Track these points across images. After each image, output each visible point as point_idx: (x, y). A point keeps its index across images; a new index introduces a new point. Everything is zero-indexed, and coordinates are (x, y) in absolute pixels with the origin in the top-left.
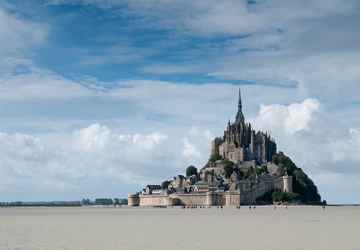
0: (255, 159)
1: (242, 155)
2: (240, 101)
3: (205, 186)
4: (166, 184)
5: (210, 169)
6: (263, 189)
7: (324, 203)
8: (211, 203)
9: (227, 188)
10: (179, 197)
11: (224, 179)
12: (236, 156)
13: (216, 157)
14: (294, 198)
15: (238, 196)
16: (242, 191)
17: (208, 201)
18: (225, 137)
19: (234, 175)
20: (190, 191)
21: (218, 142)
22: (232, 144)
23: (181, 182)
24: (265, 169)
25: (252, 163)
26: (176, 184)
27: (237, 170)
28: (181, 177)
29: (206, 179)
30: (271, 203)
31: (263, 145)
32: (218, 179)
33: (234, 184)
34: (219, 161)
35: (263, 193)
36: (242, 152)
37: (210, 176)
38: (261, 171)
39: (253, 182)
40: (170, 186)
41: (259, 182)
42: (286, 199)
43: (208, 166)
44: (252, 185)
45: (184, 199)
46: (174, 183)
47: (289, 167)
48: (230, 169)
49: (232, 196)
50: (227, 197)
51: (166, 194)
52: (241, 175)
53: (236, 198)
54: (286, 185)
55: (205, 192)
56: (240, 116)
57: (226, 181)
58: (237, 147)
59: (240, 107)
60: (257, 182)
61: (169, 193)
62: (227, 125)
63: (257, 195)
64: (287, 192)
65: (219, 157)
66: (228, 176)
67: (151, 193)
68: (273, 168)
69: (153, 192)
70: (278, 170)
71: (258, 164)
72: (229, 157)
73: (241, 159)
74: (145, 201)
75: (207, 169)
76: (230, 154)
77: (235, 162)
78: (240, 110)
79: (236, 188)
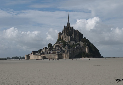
0: (75, 40)
1: (69, 39)
2: (68, 18)
3: (55, 51)
4: (40, 51)
5: (57, 45)
6: (78, 52)
7: (102, 57)
8: (58, 58)
9: (64, 52)
10: (45, 56)
11: (63, 48)
12: (67, 39)
13: (59, 40)
14: (90, 55)
16: (70, 53)
17: (56, 57)
18: (63, 32)
19: (66, 47)
20: (50, 53)
21: (60, 34)
22: (66, 35)
23: (46, 50)
24: (79, 44)
26: (44, 51)
27: (68, 45)
28: (46, 48)
29: (56, 48)
30: (81, 57)
31: (78, 35)
32: (60, 48)
33: (67, 50)
34: (61, 41)
35: (78, 54)
36: (69, 37)
37: (57, 47)
38: (77, 45)
39: (74, 49)
40: (41, 51)
41: (76, 49)
42: (87, 56)
43: (56, 43)
45: (47, 56)
46: (43, 50)
47: (87, 43)
48: (65, 44)
49: (66, 55)
50: (64, 55)
51: (40, 55)
52: (69, 47)
53: (68, 56)
54: (87, 50)
55: (55, 54)
56: (69, 24)
57: (64, 49)
58: (67, 36)
59: (69, 20)
60: (75, 49)
61: (41, 54)
62: (64, 27)
63: (76, 54)
64: (88, 53)
66: (64, 47)
67: (34, 54)
68: (81, 44)
69: (35, 54)
70: (84, 45)
71: (76, 42)
72: (65, 40)
74: (32, 57)
75: (56, 44)
76: (65, 38)
77: (67, 42)
78: (69, 21)
79: (67, 52)
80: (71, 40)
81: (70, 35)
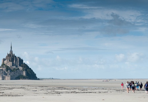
0: (16, 65)
1: (11, 64)
2: (11, 46)
5: (1, 68)
6: (17, 75)
9: (6, 75)
11: (6, 72)
12: (10, 64)
14: (27, 78)
15: (10, 77)
16: (11, 76)
17: (1, 78)
18: (6, 58)
19: (9, 71)
21: (4, 60)
22: (9, 60)
24: (18, 69)
25: (15, 67)
27: (10, 69)
30: (20, 79)
31: (18, 61)
32: (4, 72)
33: (9, 73)
34: (4, 66)
35: (17, 76)
36: (11, 63)
37: (1, 71)
38: (17, 69)
42: (24, 78)
44: (14, 74)
47: (26, 67)
48: (8, 68)
52: (11, 71)
53: (9, 78)
54: (24, 74)
56: (11, 51)
58: (10, 62)
59: (11, 48)
60: (16, 73)
62: (7, 54)
63: (16, 77)
64: (25, 76)
65: (4, 65)
66: (7, 71)
68: (21, 68)
72: (8, 65)
73: (11, 65)
76: (8, 64)
77: (9, 66)
78: (11, 49)
79: (9, 75)
80: (13, 65)
81: (12, 61)
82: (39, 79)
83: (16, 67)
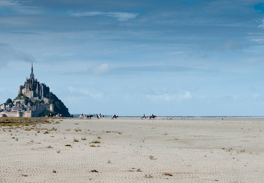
0: (39, 96)
1: (33, 94)
2: (32, 67)
3: (16, 109)
5: (18, 100)
6: (42, 110)
9: (26, 110)
12: (30, 94)
13: (21, 95)
15: (30, 113)
16: (32, 111)
18: (25, 85)
19: (29, 104)
20: (10, 111)
21: (22, 88)
23: (5, 107)
24: (43, 101)
26: (3, 107)
27: (30, 101)
28: (5, 104)
29: (16, 105)
31: (42, 90)
32: (22, 106)
33: (29, 108)
34: (22, 97)
35: (41, 112)
37: (18, 104)
38: (41, 102)
43: (17, 99)
44: (37, 108)
47: (54, 99)
48: (27, 100)
49: (28, 113)
52: (32, 104)
54: (51, 108)
55: (17, 111)
56: (32, 75)
57: (25, 106)
58: (30, 90)
59: (32, 70)
60: (39, 107)
62: (26, 79)
63: (39, 113)
64: (52, 111)
65: (22, 95)
66: (26, 104)
68: (46, 100)
70: (49, 102)
72: (27, 95)
73: (32, 96)
76: (27, 93)
77: (30, 97)
78: (32, 72)
79: (30, 110)
80: (35, 95)
81: (34, 89)
82: (72, 116)
83: (40, 98)
